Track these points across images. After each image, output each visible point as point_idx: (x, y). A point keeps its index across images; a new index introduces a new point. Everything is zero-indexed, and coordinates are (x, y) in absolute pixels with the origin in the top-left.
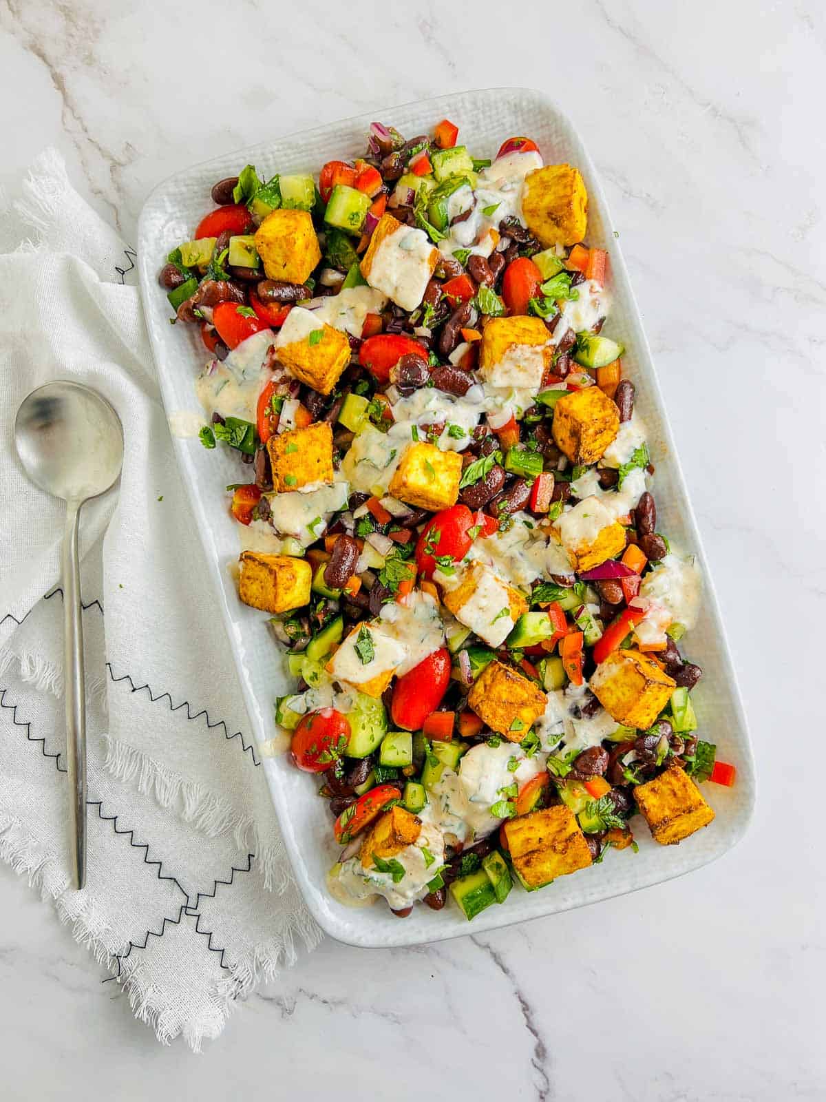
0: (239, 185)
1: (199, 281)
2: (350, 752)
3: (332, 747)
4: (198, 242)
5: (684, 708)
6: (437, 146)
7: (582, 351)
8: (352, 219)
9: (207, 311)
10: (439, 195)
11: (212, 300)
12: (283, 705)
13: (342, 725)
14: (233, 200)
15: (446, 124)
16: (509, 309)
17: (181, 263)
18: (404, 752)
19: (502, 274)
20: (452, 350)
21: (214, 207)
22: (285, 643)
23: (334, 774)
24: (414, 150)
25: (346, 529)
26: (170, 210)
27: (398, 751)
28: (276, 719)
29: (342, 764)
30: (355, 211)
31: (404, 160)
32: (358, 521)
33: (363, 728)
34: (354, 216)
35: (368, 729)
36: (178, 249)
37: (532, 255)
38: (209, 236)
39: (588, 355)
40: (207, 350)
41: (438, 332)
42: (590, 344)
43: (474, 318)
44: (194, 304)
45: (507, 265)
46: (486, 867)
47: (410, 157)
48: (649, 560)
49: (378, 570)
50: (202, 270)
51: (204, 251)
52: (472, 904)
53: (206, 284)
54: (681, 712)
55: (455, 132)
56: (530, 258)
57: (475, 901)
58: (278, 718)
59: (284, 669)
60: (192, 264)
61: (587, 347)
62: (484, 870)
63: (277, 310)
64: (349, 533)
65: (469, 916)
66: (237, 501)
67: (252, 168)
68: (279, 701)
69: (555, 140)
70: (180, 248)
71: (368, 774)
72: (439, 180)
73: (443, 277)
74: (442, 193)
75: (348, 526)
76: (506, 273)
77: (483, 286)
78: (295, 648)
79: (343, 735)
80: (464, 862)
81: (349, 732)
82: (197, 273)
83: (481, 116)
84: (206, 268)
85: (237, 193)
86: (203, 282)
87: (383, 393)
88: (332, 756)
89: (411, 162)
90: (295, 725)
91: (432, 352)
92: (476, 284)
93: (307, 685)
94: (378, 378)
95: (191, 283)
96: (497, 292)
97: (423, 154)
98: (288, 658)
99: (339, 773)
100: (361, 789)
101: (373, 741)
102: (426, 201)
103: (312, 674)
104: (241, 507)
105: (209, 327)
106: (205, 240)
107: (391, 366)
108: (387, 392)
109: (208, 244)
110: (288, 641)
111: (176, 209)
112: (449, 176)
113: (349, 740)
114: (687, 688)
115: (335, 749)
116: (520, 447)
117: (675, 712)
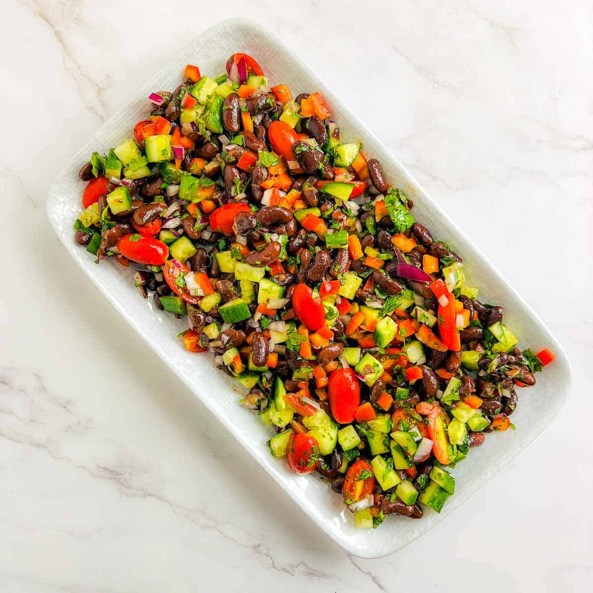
0: (94, 167)
1: (100, 233)
2: (324, 453)
3: (311, 455)
4: (87, 210)
5: (503, 334)
6: (191, 83)
7: (337, 159)
8: (164, 154)
9: (114, 249)
10: (207, 114)
11: (113, 241)
12: (273, 445)
13: (311, 442)
14: (94, 176)
15: (189, 67)
16: (281, 156)
17: (83, 227)
18: (353, 438)
19: (267, 137)
20: (262, 196)
21: (85, 184)
22: (256, 409)
23: (321, 468)
24: (180, 96)
25: (255, 329)
26: (62, 200)
27: (350, 439)
28: (272, 453)
29: (323, 460)
30: (163, 149)
31: (178, 104)
32: (259, 321)
33: (324, 436)
34: (164, 152)
35: (326, 435)
36: (78, 220)
37: (279, 117)
38: (91, 204)
39: (342, 161)
40: (125, 267)
41: (249, 191)
42: (340, 153)
43: (265, 173)
44: (105, 249)
45: (267, 130)
46: (433, 479)
47: (180, 101)
48: (439, 259)
49: (285, 342)
50: (97, 226)
51: (93, 214)
52: (436, 503)
53: (105, 233)
54: (503, 338)
55: (197, 70)
56: (278, 120)
57: (436, 501)
58: (273, 453)
59: (262, 423)
60: (90, 224)
61: (338, 155)
62: (433, 481)
63: (151, 225)
64: (258, 330)
65: (437, 511)
66: (188, 342)
67: (96, 154)
68: (269, 443)
69: (257, 41)
70: (79, 219)
71: (341, 458)
72: (203, 104)
73: (234, 160)
74: (208, 111)
75: (255, 327)
76: (269, 136)
77: (260, 151)
78: (262, 408)
79: (313, 446)
80: (419, 482)
81: (316, 443)
82: (95, 228)
83: (207, 50)
84: (98, 223)
85: (95, 171)
86: (103, 233)
87: (235, 242)
88: (314, 460)
89: (183, 103)
90: (284, 452)
91: (251, 205)
92: (255, 152)
93: (279, 428)
94: (228, 235)
95: (95, 236)
96: (270, 151)
97: (187, 95)
98: (261, 417)
99: (324, 467)
100: (342, 469)
101: (333, 440)
102: (202, 122)
103: (278, 420)
104: (192, 344)
105: (120, 256)
106: (90, 207)
107: (232, 226)
108: (237, 240)
109: (94, 208)
110: (256, 408)
111: (64, 198)
112: (207, 98)
113: (318, 447)
114: (498, 323)
115: (313, 456)
116: (330, 232)
117: (499, 340)
